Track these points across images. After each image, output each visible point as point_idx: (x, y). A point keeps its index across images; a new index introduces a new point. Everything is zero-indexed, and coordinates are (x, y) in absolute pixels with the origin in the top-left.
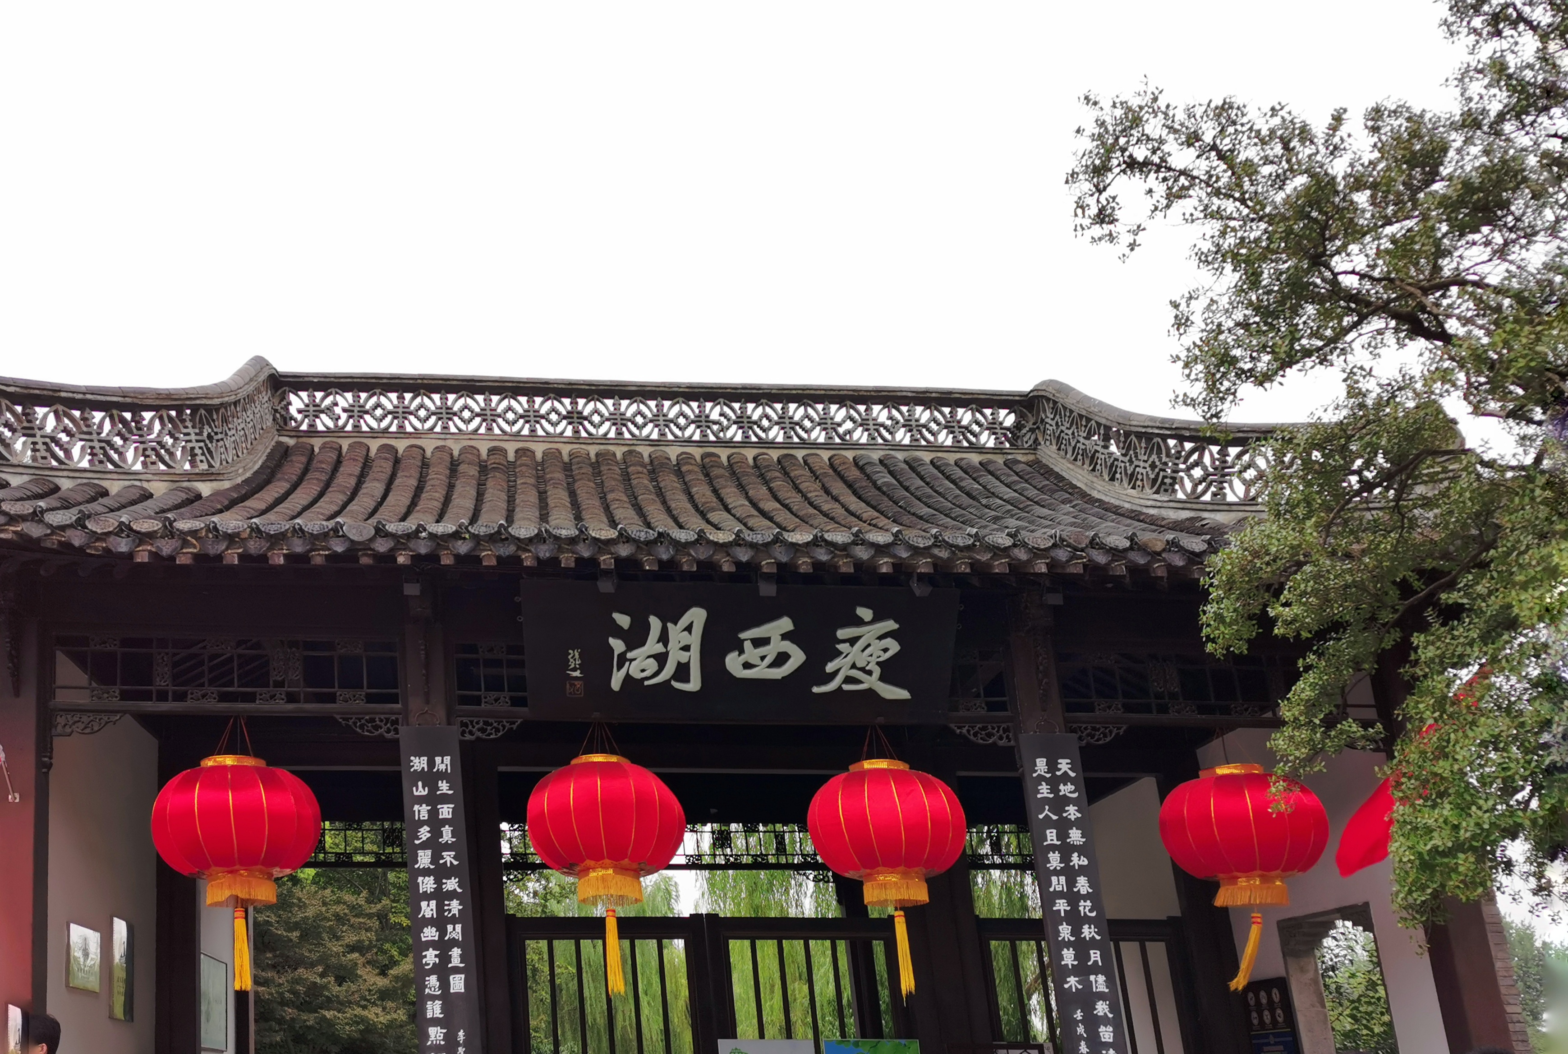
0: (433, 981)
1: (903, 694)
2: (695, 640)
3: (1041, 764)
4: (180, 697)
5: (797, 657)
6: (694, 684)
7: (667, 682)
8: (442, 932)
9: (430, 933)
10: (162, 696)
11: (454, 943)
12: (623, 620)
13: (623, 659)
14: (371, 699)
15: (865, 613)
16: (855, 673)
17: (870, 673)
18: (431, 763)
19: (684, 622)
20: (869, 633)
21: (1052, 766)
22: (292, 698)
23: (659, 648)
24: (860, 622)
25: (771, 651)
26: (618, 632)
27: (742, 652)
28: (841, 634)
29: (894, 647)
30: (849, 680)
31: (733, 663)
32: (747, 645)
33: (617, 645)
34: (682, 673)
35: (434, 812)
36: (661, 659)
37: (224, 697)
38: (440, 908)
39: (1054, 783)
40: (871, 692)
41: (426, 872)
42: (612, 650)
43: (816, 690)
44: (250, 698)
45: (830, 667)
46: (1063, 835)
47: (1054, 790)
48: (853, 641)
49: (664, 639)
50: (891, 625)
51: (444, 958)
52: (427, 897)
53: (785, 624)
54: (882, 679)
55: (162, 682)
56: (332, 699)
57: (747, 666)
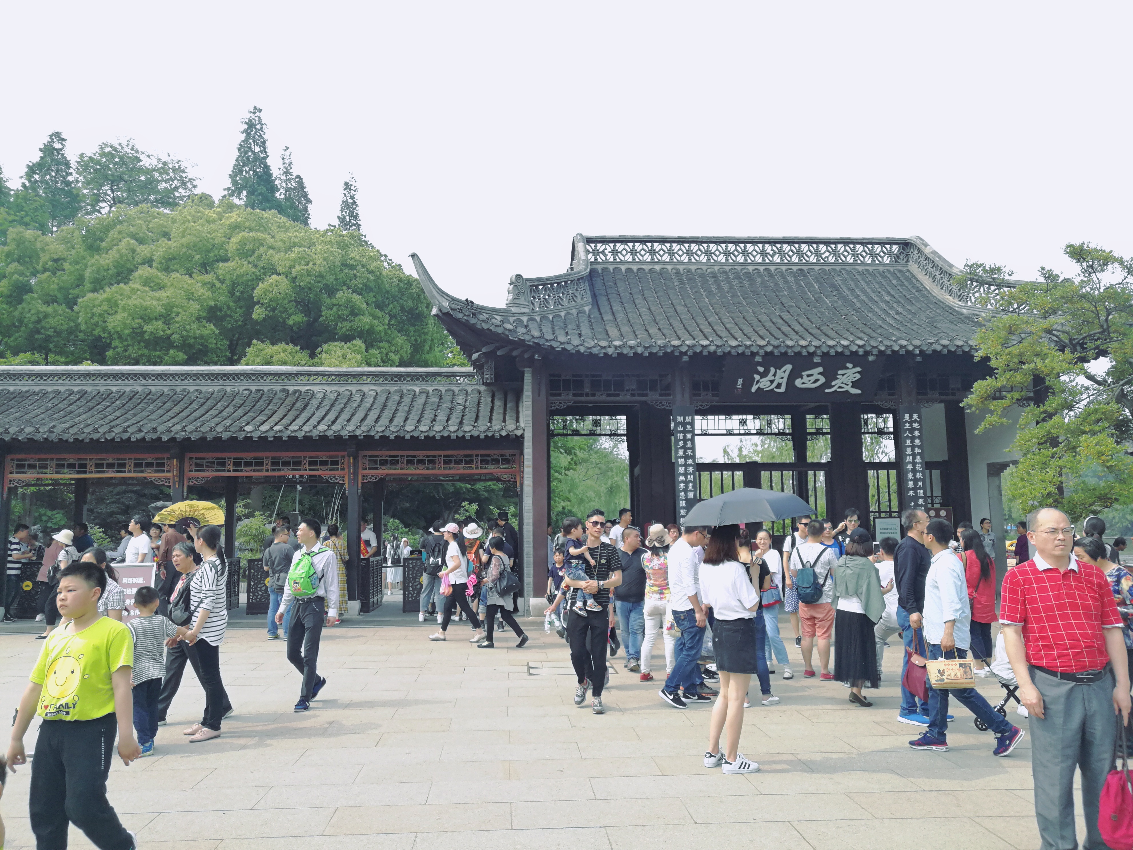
0: (682, 494)
1: (859, 392)
2: (786, 376)
3: (907, 417)
4: (593, 395)
5: (822, 380)
6: (782, 390)
7: (772, 390)
8: (686, 478)
9: (682, 478)
10: (587, 395)
11: (690, 481)
12: (761, 369)
13: (758, 382)
14: (661, 395)
15: (850, 365)
16: (842, 385)
17: (848, 385)
18: (684, 419)
19: (783, 369)
20: (849, 372)
21: (911, 417)
22: (633, 395)
23: (773, 378)
24: (847, 368)
25: (813, 379)
26: (758, 373)
27: (802, 378)
28: (840, 372)
29: (858, 376)
30: (840, 387)
31: (798, 383)
32: (805, 377)
33: (757, 377)
34: (779, 386)
35: (685, 437)
36: (772, 382)
37: (609, 395)
38: (686, 470)
39: (911, 423)
40: (847, 391)
41: (681, 457)
42: (754, 379)
43: (827, 391)
44: (618, 395)
45: (833, 384)
46: (912, 442)
47: (911, 425)
48: (843, 375)
49: (775, 375)
50: (859, 369)
51: (687, 486)
52: (681, 466)
53: (820, 369)
54: (852, 387)
55: (587, 390)
56: (646, 395)
57: (803, 383)
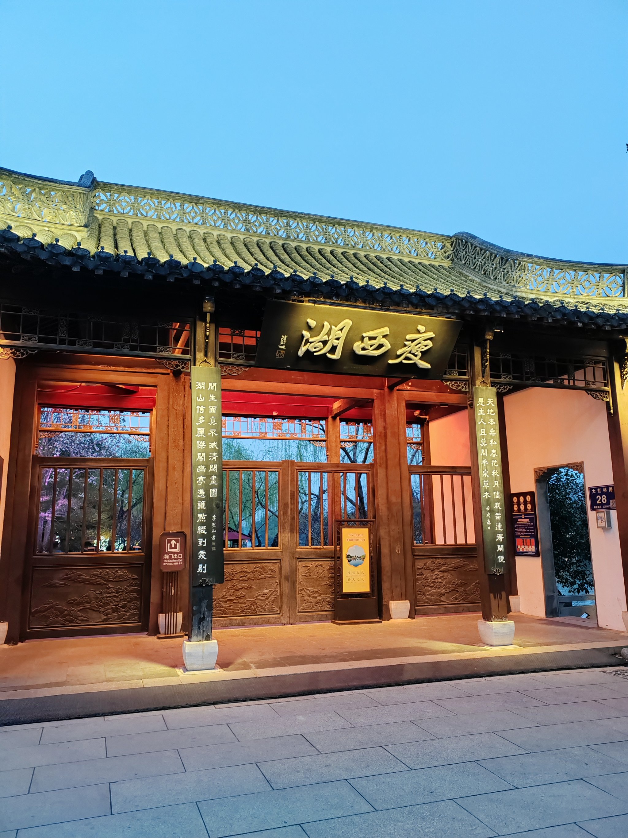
1: (428, 366)
2: (343, 335)
3: (481, 401)
5: (387, 346)
6: (337, 356)
7: (325, 354)
8: (207, 468)
9: (201, 469)
10: (62, 342)
11: (213, 473)
12: (312, 323)
13: (307, 342)
14: (174, 351)
15: (422, 328)
16: (410, 355)
17: (416, 356)
18: (207, 386)
19: (340, 326)
20: (421, 337)
21: (485, 401)
23: (326, 338)
24: (419, 332)
25: (376, 343)
26: (309, 328)
27: (362, 342)
28: (409, 337)
29: (430, 345)
30: (407, 358)
31: (357, 347)
32: (366, 339)
33: (307, 335)
34: (333, 349)
35: (206, 410)
36: (325, 343)
38: (207, 457)
39: (485, 409)
40: (415, 364)
41: (201, 439)
42: (303, 337)
43: (390, 362)
45: (399, 352)
46: (487, 432)
47: (486, 412)
48: (413, 341)
49: (328, 334)
50: (432, 334)
51: (208, 480)
52: (201, 451)
54: (421, 359)
55: (62, 335)
56: (154, 350)
57: (364, 349)
